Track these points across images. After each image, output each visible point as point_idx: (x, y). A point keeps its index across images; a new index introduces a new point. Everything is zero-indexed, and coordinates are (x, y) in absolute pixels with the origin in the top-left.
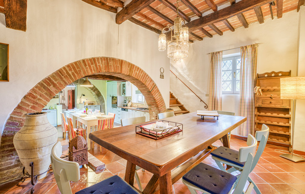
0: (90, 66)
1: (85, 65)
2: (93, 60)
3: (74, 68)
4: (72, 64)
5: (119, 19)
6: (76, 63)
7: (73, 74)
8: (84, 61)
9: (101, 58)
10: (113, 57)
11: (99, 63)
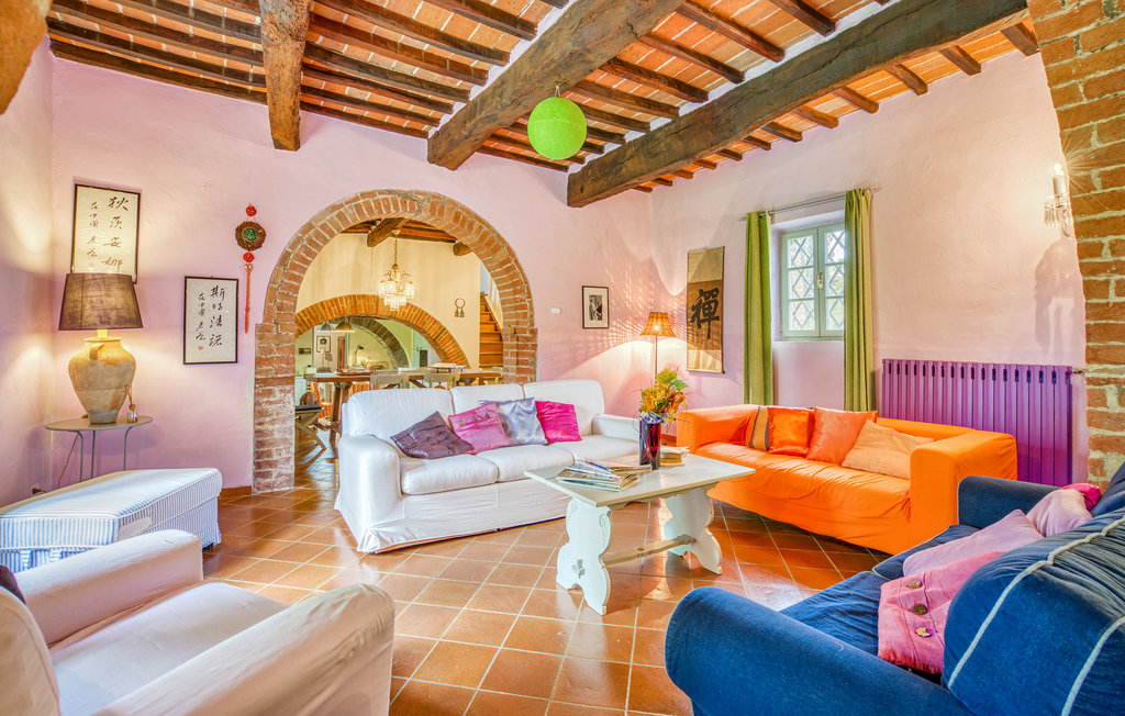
0: (330, 309)
1: (324, 308)
2: (335, 301)
3: (310, 313)
4: (307, 309)
5: (372, 242)
6: (311, 307)
7: (309, 320)
8: (322, 303)
9: (346, 297)
10: (362, 293)
11: (342, 303)
